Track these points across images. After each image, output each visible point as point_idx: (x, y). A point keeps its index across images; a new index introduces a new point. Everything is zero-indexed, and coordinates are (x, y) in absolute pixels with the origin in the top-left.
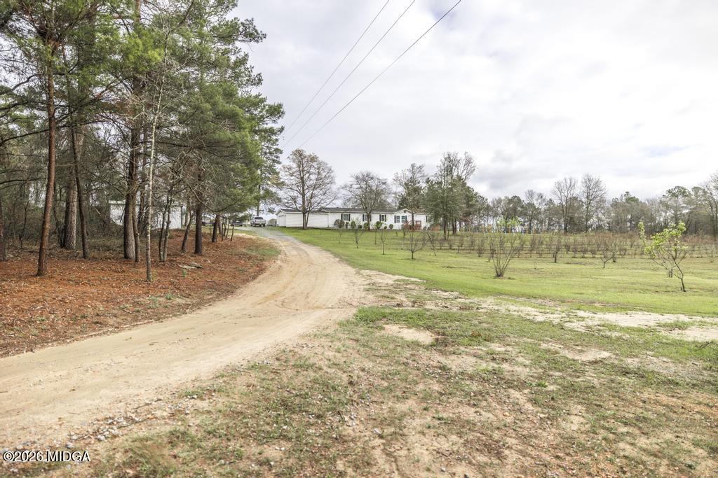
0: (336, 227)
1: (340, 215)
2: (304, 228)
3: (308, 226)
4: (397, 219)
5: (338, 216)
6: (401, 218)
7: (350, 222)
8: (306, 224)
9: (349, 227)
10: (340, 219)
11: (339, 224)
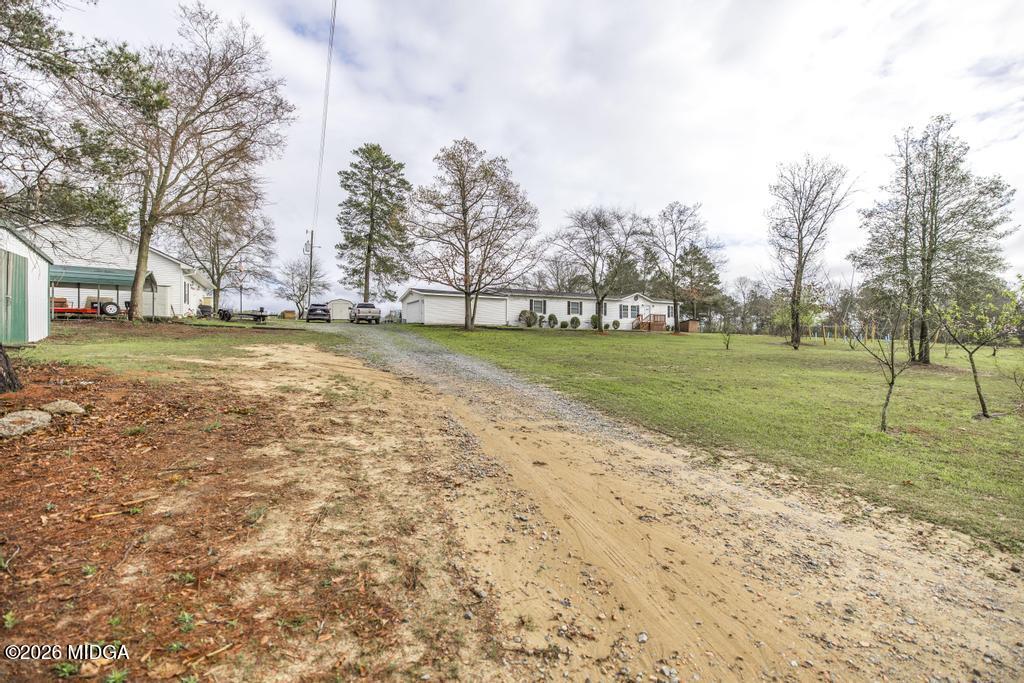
0: (522, 325)
1: (528, 302)
2: (468, 326)
3: (476, 323)
4: (623, 310)
5: (524, 305)
6: (629, 308)
7: (547, 317)
8: (473, 319)
9: (544, 325)
10: (528, 309)
11: (528, 321)
